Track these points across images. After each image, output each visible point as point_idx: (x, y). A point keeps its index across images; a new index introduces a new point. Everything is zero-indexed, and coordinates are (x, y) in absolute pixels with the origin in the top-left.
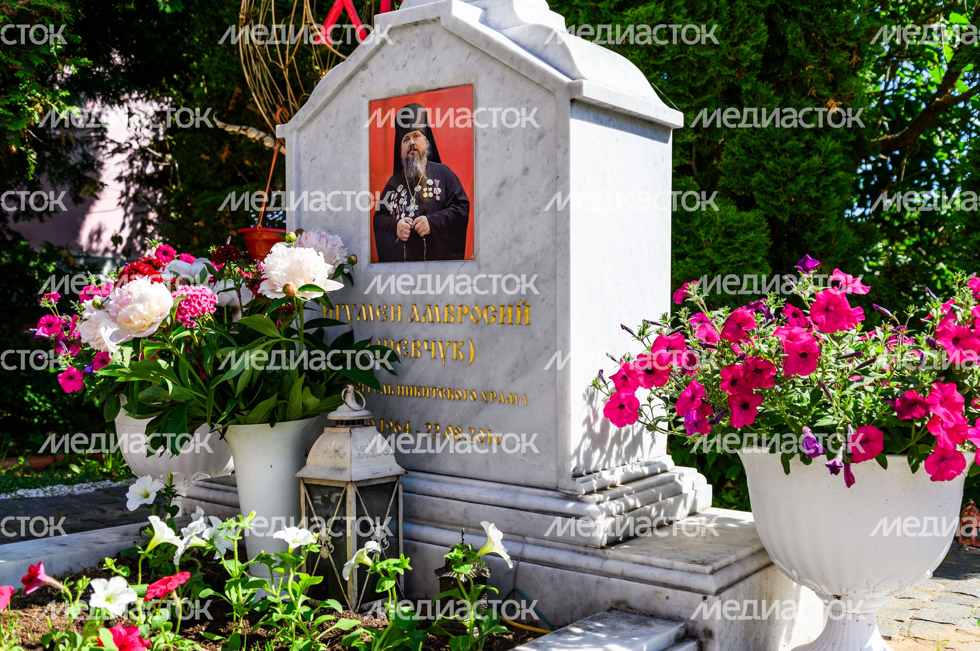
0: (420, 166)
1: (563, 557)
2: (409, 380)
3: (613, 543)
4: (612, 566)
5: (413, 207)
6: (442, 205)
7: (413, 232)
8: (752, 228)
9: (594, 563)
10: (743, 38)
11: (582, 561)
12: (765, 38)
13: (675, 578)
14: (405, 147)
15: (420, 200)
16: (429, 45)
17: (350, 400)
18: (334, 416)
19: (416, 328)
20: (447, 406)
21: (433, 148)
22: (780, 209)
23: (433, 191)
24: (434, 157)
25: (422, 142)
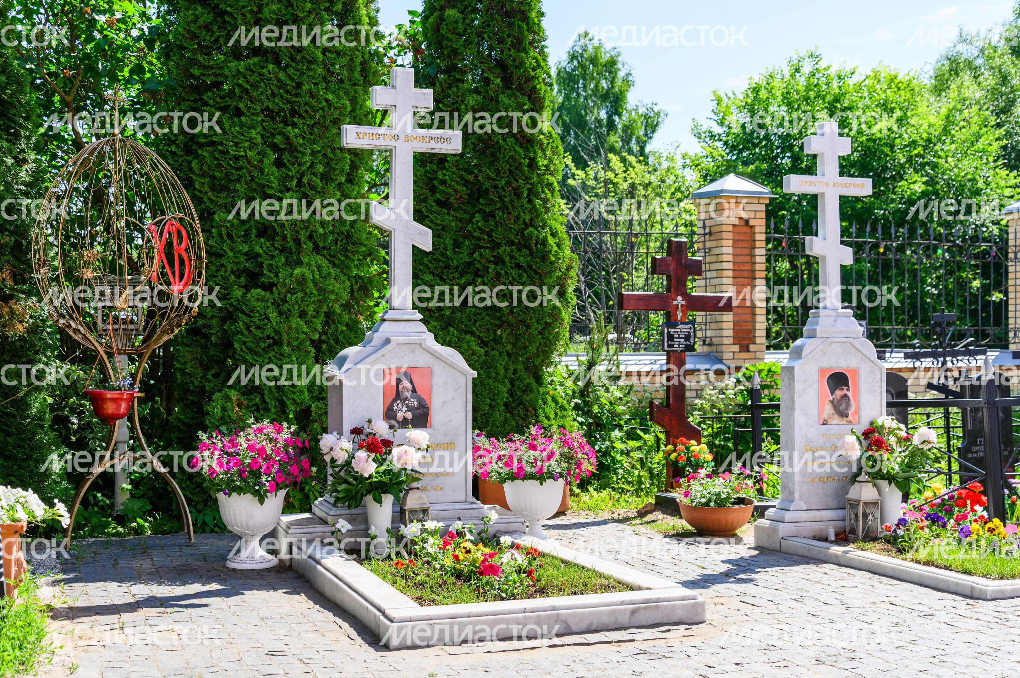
0: (408, 394)
5: (405, 409)
6: (418, 408)
7: (405, 418)
14: (401, 387)
15: (407, 406)
16: (413, 351)
21: (414, 387)
23: (414, 403)
24: (414, 391)
25: (409, 385)
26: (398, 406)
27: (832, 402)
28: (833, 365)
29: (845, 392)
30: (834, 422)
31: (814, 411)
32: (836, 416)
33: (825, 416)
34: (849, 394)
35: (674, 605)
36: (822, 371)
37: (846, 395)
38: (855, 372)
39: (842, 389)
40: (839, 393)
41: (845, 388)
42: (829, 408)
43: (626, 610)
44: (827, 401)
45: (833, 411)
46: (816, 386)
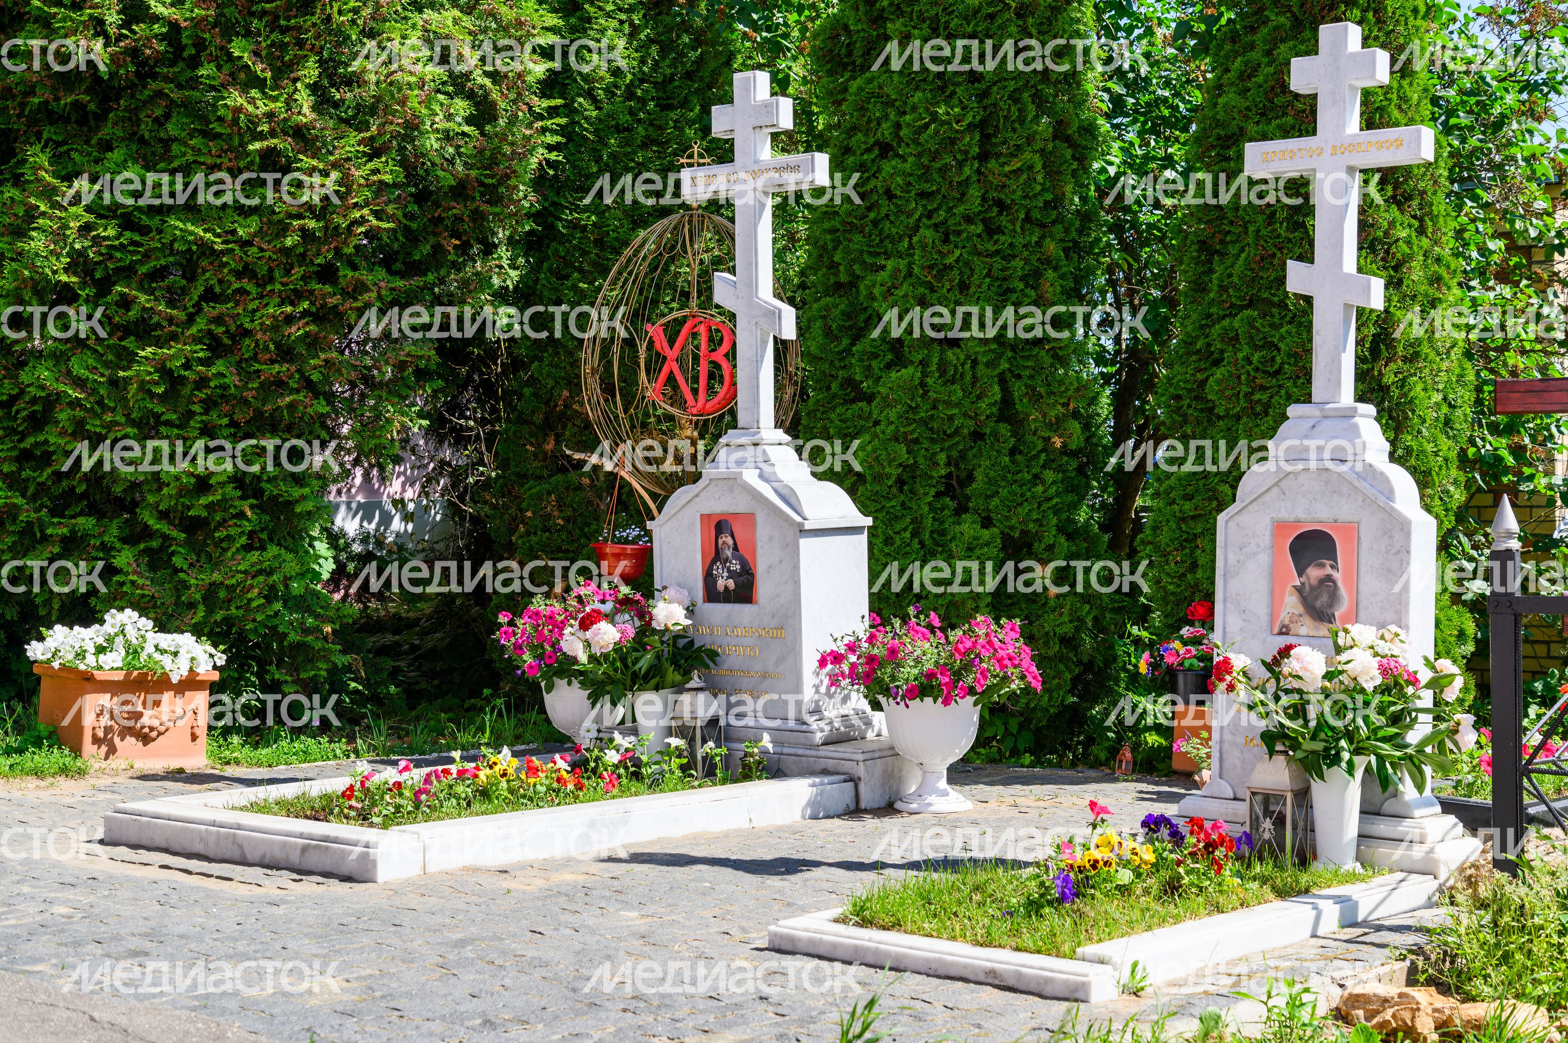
0: (729, 553)
1: (800, 751)
2: (726, 666)
3: (825, 744)
4: (821, 753)
5: (725, 574)
6: (740, 574)
7: (726, 587)
8: (987, 544)
9: (813, 753)
10: (979, 397)
11: (808, 752)
12: (998, 397)
13: (847, 756)
14: (720, 542)
15: (729, 571)
16: (732, 490)
17: (696, 677)
18: (688, 686)
19: (728, 639)
20: (746, 680)
21: (735, 544)
22: (1012, 528)
23: (736, 566)
24: (736, 548)
25: (730, 541)
26: (718, 570)
27: (1299, 590)
28: (1302, 516)
29: (1329, 570)
30: (1303, 631)
31: (1260, 606)
32: (1307, 620)
33: (1284, 617)
34: (1337, 576)
35: (343, 851)
36: (1279, 527)
37: (1329, 578)
38: (1351, 529)
39: (1323, 566)
40: (1314, 573)
41: (1328, 563)
42: (1291, 604)
43: (296, 844)
44: (1289, 589)
45: (1300, 609)
46: (1265, 559)
